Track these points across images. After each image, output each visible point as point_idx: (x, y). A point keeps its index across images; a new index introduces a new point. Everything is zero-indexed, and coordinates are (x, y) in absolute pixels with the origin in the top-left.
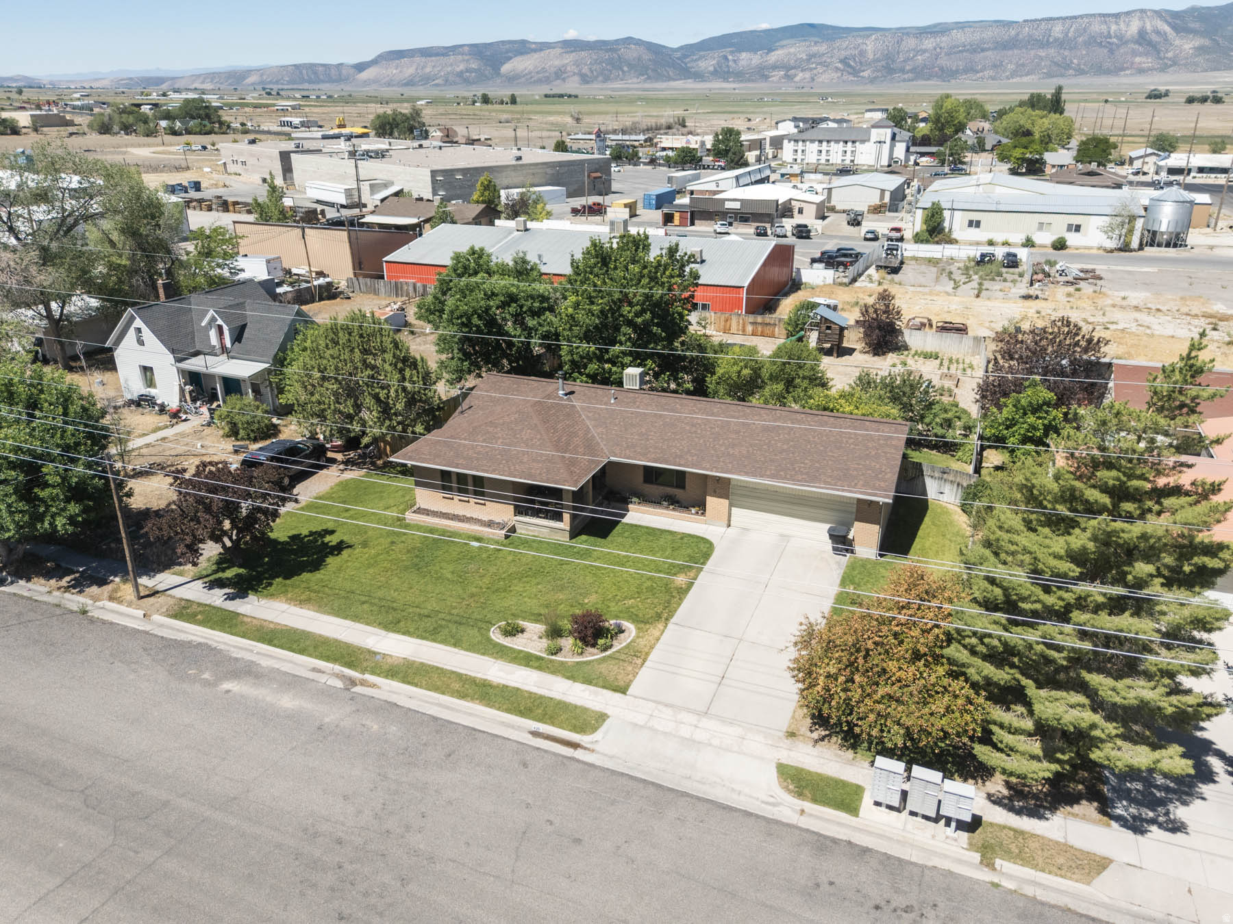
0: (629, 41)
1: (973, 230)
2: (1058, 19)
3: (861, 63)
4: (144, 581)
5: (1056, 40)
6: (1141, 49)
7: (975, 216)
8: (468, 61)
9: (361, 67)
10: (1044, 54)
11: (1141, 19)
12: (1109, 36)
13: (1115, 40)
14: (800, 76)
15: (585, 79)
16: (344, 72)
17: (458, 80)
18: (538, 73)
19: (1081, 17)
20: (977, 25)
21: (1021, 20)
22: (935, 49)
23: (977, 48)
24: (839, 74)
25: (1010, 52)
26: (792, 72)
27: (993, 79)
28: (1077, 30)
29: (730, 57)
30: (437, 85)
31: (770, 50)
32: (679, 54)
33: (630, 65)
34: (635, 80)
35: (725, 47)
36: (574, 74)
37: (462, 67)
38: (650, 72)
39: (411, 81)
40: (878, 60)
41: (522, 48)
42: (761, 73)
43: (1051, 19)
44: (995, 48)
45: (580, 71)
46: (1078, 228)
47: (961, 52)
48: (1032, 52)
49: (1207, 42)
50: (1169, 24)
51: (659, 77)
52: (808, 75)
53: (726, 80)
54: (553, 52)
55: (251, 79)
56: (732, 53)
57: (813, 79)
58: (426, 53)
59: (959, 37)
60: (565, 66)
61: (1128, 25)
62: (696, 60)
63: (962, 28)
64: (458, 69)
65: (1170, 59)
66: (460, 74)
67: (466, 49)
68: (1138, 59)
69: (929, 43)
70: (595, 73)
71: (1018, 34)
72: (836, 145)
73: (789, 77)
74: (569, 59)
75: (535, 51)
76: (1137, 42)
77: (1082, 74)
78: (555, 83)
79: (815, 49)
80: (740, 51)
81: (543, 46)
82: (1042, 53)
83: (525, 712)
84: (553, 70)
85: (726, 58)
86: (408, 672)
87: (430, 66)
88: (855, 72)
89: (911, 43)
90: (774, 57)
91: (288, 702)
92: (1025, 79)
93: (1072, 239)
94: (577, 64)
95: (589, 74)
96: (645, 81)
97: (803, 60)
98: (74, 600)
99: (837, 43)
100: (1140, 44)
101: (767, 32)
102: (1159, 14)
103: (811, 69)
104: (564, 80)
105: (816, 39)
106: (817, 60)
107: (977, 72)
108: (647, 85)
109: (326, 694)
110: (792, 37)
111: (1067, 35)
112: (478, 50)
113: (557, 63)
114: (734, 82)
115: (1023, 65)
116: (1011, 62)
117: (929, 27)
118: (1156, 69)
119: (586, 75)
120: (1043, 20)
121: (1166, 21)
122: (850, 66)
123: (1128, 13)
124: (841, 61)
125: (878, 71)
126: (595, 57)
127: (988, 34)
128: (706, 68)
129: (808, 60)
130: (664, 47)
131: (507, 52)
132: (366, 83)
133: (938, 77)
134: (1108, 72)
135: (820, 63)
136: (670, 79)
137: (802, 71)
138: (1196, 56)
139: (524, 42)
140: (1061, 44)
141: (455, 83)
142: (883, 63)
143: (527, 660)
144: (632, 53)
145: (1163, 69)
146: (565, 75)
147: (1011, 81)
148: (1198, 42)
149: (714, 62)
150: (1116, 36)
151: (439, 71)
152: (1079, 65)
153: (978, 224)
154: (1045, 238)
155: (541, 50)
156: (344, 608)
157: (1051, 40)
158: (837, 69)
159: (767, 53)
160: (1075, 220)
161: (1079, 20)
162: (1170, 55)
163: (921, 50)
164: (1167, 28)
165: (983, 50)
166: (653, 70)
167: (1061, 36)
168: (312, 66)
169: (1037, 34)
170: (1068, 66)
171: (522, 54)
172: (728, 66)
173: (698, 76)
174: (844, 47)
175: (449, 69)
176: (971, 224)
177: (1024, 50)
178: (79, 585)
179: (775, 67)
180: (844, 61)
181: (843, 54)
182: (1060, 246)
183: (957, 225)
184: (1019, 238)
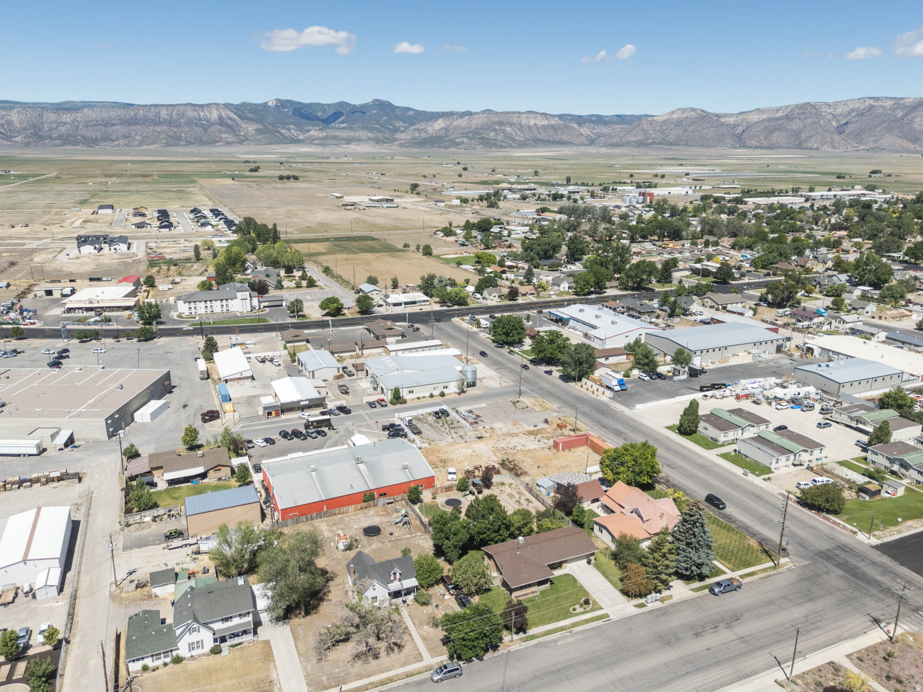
1: (411, 394)
2: (162, 105)
3: (10, 130)
5: (165, 120)
6: (224, 129)
7: (411, 389)
10: (159, 130)
11: (217, 109)
12: (200, 119)
13: (204, 122)
19: (178, 105)
22: (73, 122)
23: (107, 123)
25: (134, 127)
27: (127, 146)
28: (177, 114)
40: (25, 129)
43: (157, 105)
44: (122, 124)
46: (447, 387)
47: (94, 125)
48: (151, 128)
49: (260, 126)
50: (236, 114)
59: (91, 114)
61: (210, 113)
65: (243, 136)
68: (224, 136)
69: (67, 117)
71: (136, 114)
76: (219, 124)
77: (189, 144)
82: (158, 129)
89: (51, 116)
92: (152, 147)
93: (446, 391)
100: (222, 126)
102: (228, 106)
107: (114, 141)
111: (171, 117)
115: (147, 137)
116: (137, 134)
117: (60, 104)
118: (237, 143)
120: (151, 105)
123: (208, 105)
125: (28, 137)
127: (113, 113)
133: (83, 144)
134: (207, 143)
138: (258, 135)
140: (170, 123)
142: (32, 131)
145: (242, 142)
147: (141, 148)
148: (256, 126)
150: (205, 120)
152: (186, 138)
153: (412, 392)
154: (436, 393)
157: (162, 120)
160: (445, 385)
161: (177, 107)
162: (242, 133)
163: (61, 122)
164: (236, 117)
165: (113, 125)
167: (168, 118)
169: (151, 116)
170: (179, 139)
176: (410, 392)
177: (144, 126)
182: (442, 395)
183: (404, 394)
184: (428, 394)
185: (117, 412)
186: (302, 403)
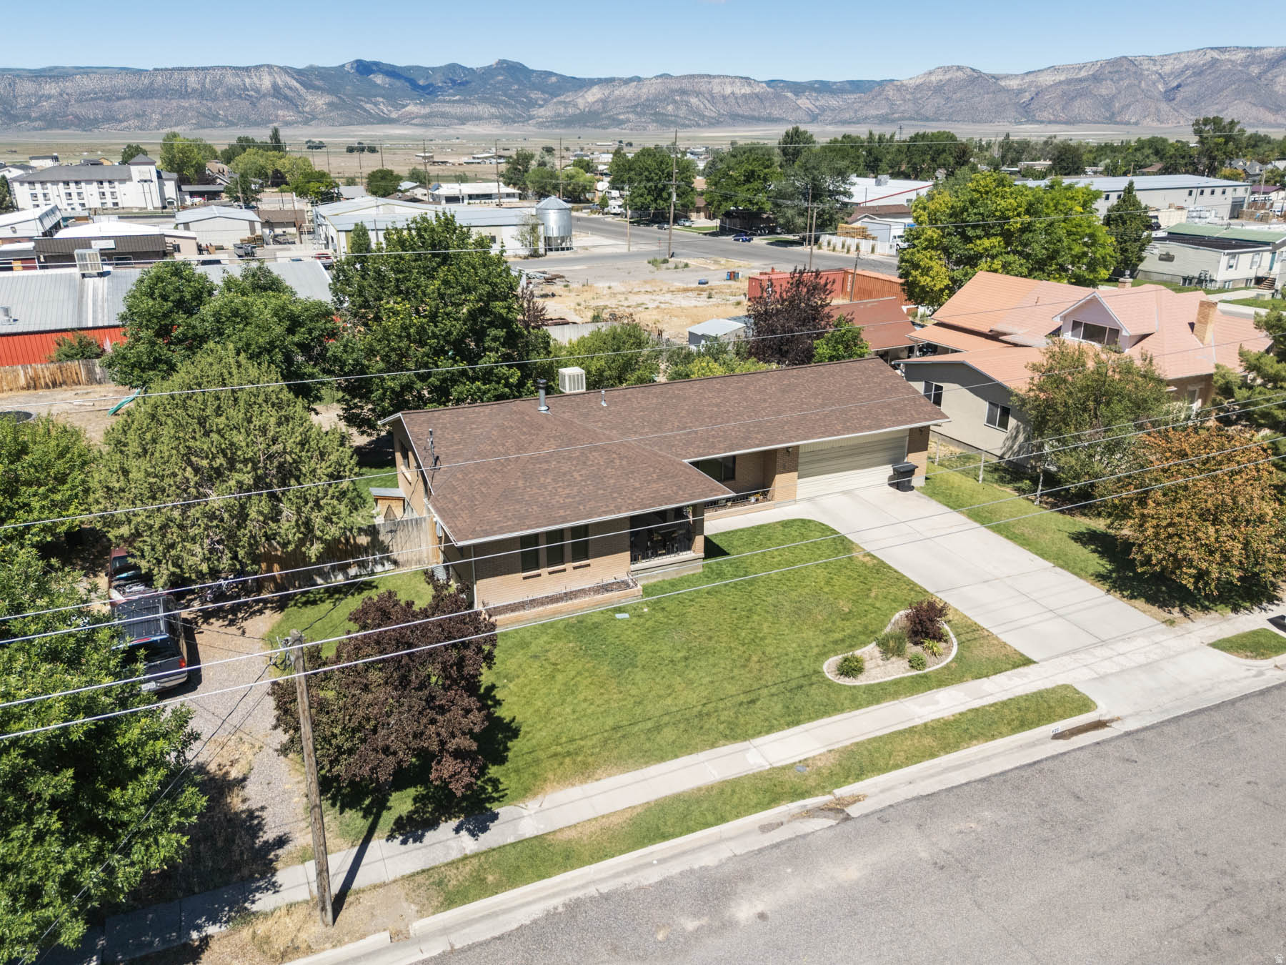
2: (190, 69)
5: (194, 91)
6: (280, 103)
11: (270, 74)
12: (246, 89)
13: (252, 93)
19: (213, 68)
20: (101, 71)
21: (151, 69)
22: (61, 95)
23: (111, 96)
25: (150, 102)
27: (141, 129)
28: (212, 82)
43: (182, 69)
44: (132, 97)
47: (92, 99)
48: (174, 103)
49: (335, 99)
50: (297, 81)
59: (88, 83)
61: (260, 79)
63: (87, 73)
65: (308, 113)
68: (280, 112)
69: (51, 88)
71: (152, 83)
72: (88, 186)
76: (274, 96)
77: (231, 125)
82: (185, 103)
89: (28, 87)
92: (177, 129)
100: (277, 98)
102: (286, 70)
107: (121, 121)
111: (204, 85)
115: (168, 115)
116: (154, 112)
117: (44, 70)
118: (300, 123)
120: (173, 69)
121: (295, 79)
123: (257, 68)
127: (119, 81)
133: (76, 126)
134: (256, 124)
138: (330, 111)
140: (202, 94)
145: (306, 122)
147: (161, 131)
148: (328, 98)
150: (253, 89)
157: (189, 90)
161: (211, 71)
162: (307, 109)
163: (43, 95)
164: (298, 85)
165: (119, 99)
167: (199, 87)
169: (173, 84)
170: (216, 117)
177: (164, 100)
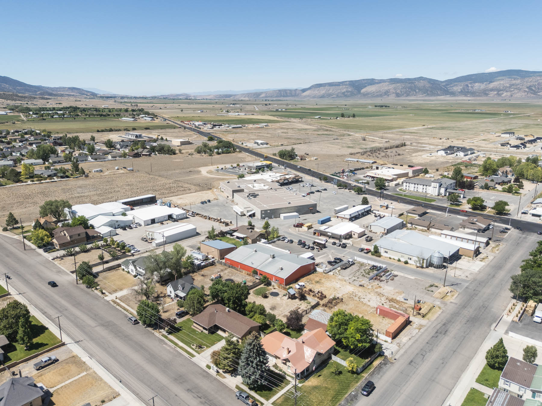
0: (421, 78)
1: (386, 253)
3: (538, 88)
4: (160, 330)
7: (387, 250)
8: (347, 88)
9: (304, 90)
14: (505, 94)
15: (398, 95)
16: (297, 92)
17: (342, 95)
18: (377, 92)
24: (526, 94)
26: (501, 92)
29: (470, 85)
30: (333, 97)
31: (491, 82)
32: (444, 84)
33: (420, 89)
34: (421, 96)
35: (468, 80)
36: (393, 93)
37: (345, 90)
38: (429, 92)
39: (323, 96)
41: (372, 82)
42: (485, 93)
45: (396, 91)
46: (411, 259)
51: (433, 94)
52: (509, 94)
53: (466, 95)
54: (384, 84)
55: (263, 95)
56: (471, 83)
57: (512, 96)
58: (331, 84)
60: (389, 90)
62: (452, 86)
64: (343, 91)
66: (343, 93)
67: (348, 83)
70: (403, 93)
73: (499, 95)
74: (391, 87)
75: (377, 83)
78: (384, 97)
79: (514, 82)
80: (475, 82)
81: (381, 81)
83: (189, 354)
84: (384, 91)
85: (467, 86)
86: (181, 348)
87: (331, 90)
88: (535, 93)
90: (492, 85)
91: (168, 348)
93: (409, 261)
94: (395, 89)
95: (400, 93)
96: (426, 96)
97: (507, 87)
98: (153, 331)
99: (526, 79)
101: (490, 74)
103: (511, 91)
104: (388, 95)
105: (515, 77)
106: (515, 87)
108: (426, 98)
109: (172, 348)
110: (503, 76)
112: (352, 84)
113: (386, 88)
114: (470, 96)
119: (398, 93)
122: (532, 90)
124: (527, 88)
126: (403, 86)
128: (457, 90)
129: (510, 87)
130: (437, 80)
131: (366, 83)
132: (305, 97)
135: (516, 89)
136: (438, 95)
137: (506, 92)
139: (373, 80)
141: (341, 97)
143: (193, 349)
144: (421, 84)
146: (389, 94)
149: (461, 87)
151: (335, 92)
153: (387, 252)
154: (403, 260)
155: (380, 83)
156: (178, 338)
158: (525, 91)
159: (489, 83)
160: (410, 257)
166: (430, 92)
168: (285, 91)
171: (371, 84)
172: (468, 89)
173: (453, 94)
174: (530, 81)
175: (339, 91)
176: (385, 252)
178: (154, 329)
179: (492, 90)
180: (529, 88)
181: (529, 84)
182: (406, 263)
183: (382, 251)
184: (397, 258)
185: (270, 210)
186: (328, 234)
